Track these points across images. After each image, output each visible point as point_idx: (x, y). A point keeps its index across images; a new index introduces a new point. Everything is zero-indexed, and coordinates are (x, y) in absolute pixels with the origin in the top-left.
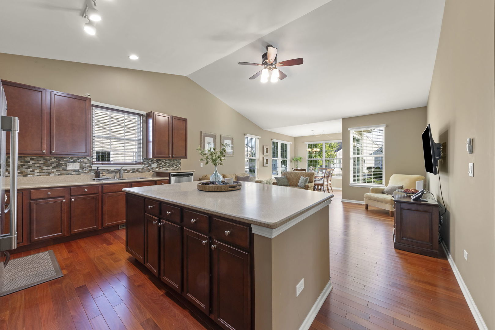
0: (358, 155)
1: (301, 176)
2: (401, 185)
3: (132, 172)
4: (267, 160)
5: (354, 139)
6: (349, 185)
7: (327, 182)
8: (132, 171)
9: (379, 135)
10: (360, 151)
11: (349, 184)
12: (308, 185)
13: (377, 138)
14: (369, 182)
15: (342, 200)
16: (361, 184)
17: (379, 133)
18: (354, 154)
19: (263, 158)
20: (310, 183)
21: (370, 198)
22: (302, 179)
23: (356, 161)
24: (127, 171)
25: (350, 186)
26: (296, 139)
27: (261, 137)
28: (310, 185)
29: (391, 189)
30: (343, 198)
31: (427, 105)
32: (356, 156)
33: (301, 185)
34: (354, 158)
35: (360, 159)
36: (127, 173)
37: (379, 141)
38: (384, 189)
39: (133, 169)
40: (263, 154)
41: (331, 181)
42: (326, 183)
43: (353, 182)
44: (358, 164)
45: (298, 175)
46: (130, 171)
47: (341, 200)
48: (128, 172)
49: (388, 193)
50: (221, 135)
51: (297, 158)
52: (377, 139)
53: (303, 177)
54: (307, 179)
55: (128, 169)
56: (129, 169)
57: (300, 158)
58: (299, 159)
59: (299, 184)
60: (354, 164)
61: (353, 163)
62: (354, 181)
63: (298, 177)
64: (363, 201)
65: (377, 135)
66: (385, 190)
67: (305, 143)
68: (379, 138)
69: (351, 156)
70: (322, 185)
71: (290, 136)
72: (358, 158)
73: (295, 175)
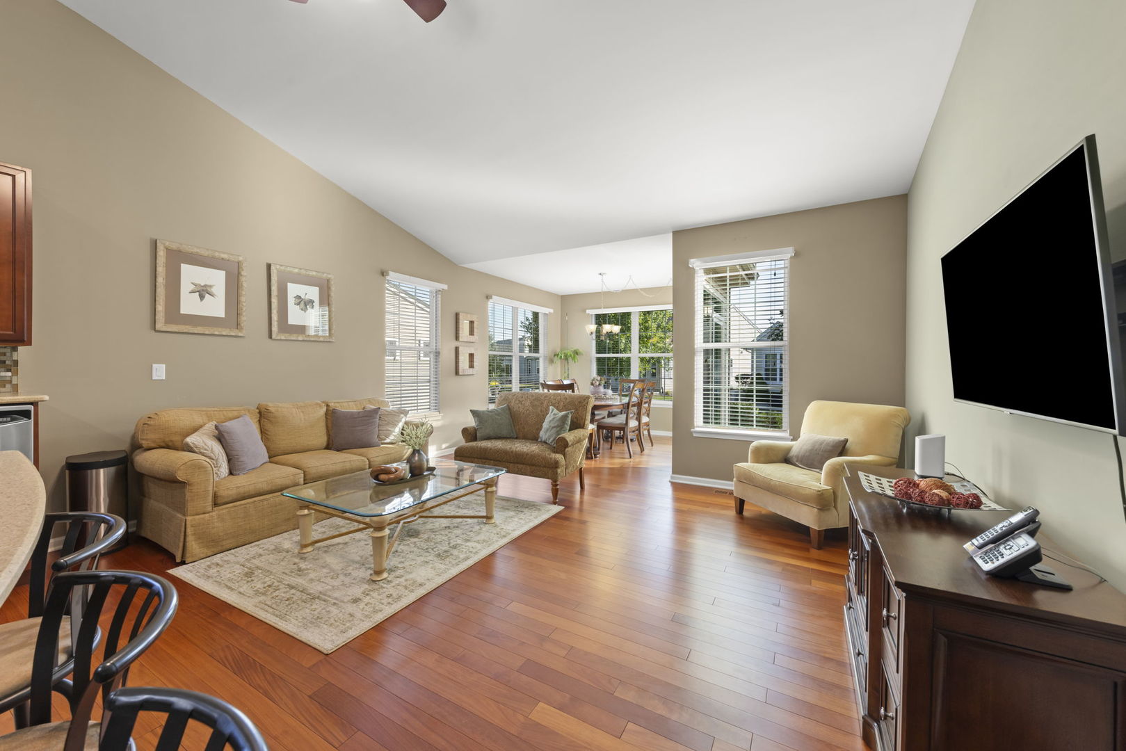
0: (716, 341)
1: (551, 408)
2: (842, 438)
4: (471, 356)
5: (707, 296)
6: (692, 433)
7: (639, 419)
9: (773, 281)
10: (723, 331)
11: (692, 430)
12: (563, 439)
13: (769, 290)
14: (747, 422)
15: (672, 477)
16: (725, 429)
17: (773, 277)
18: (706, 340)
19: (457, 349)
20: (577, 428)
21: (748, 480)
22: (553, 415)
23: (712, 360)
25: (695, 435)
26: (567, 302)
27: (445, 287)
28: (570, 436)
29: (811, 451)
30: (676, 470)
31: (909, 191)
32: (713, 346)
33: (547, 436)
34: (707, 352)
35: (723, 353)
37: (773, 299)
38: (789, 449)
40: (457, 338)
41: (648, 415)
42: (633, 424)
43: (702, 424)
44: (718, 367)
45: (542, 403)
47: (669, 479)
49: (801, 462)
50: (269, 266)
51: (566, 351)
52: (769, 295)
53: (555, 410)
54: (566, 416)
57: (576, 353)
58: (571, 355)
59: (542, 433)
60: (707, 368)
61: (702, 366)
62: (706, 420)
63: (541, 411)
64: (729, 480)
65: (769, 281)
66: (794, 452)
67: (588, 311)
68: (773, 290)
69: (699, 345)
70: (622, 428)
71: (545, 289)
72: (718, 352)
73: (536, 403)
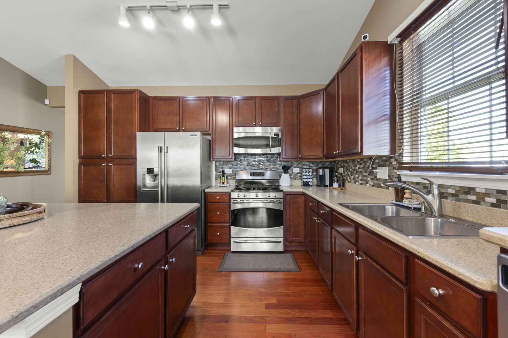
3: (493, 205)
8: (494, 201)
24: (473, 198)
36: (474, 202)
39: (499, 192)
46: (487, 199)
48: (477, 202)
55: (477, 190)
56: (483, 191)
